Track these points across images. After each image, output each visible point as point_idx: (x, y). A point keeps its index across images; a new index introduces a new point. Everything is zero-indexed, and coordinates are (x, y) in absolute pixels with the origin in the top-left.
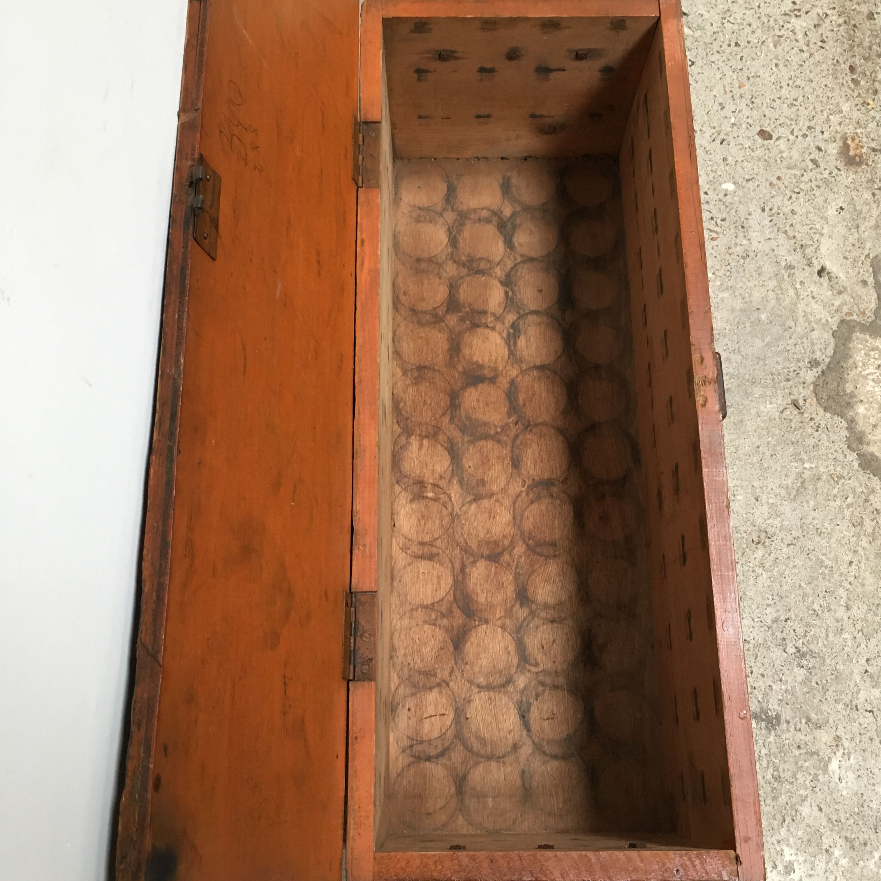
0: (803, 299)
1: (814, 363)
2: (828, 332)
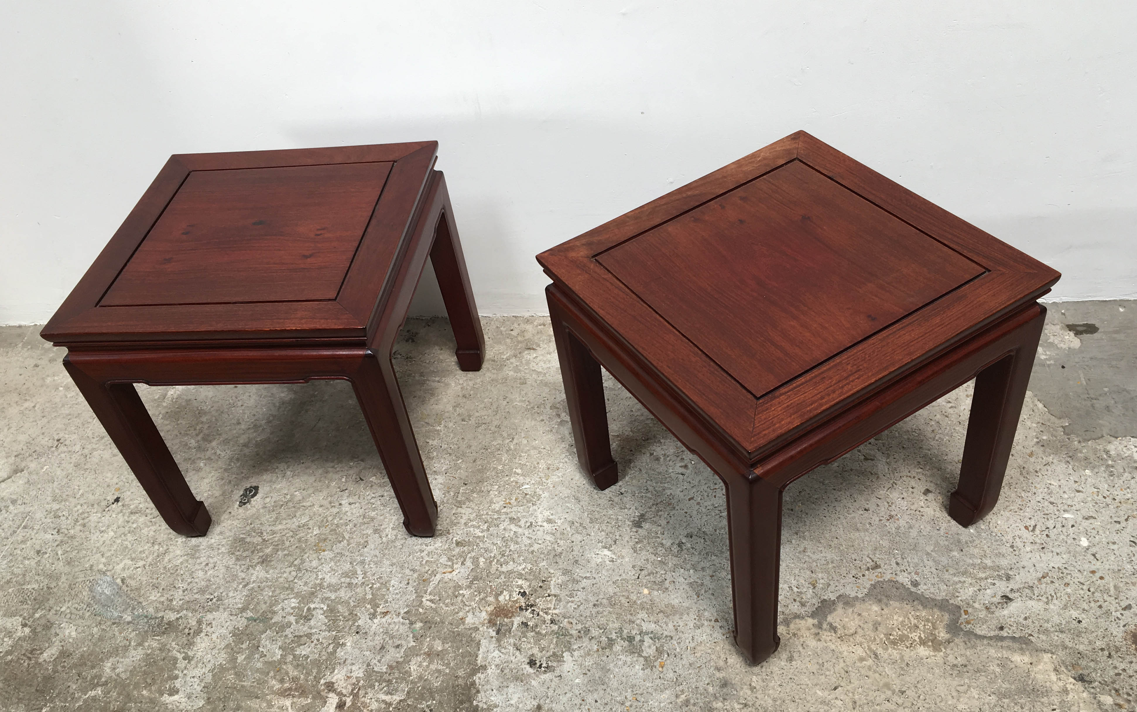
0: (976, 582)
1: (915, 584)
2: (946, 595)
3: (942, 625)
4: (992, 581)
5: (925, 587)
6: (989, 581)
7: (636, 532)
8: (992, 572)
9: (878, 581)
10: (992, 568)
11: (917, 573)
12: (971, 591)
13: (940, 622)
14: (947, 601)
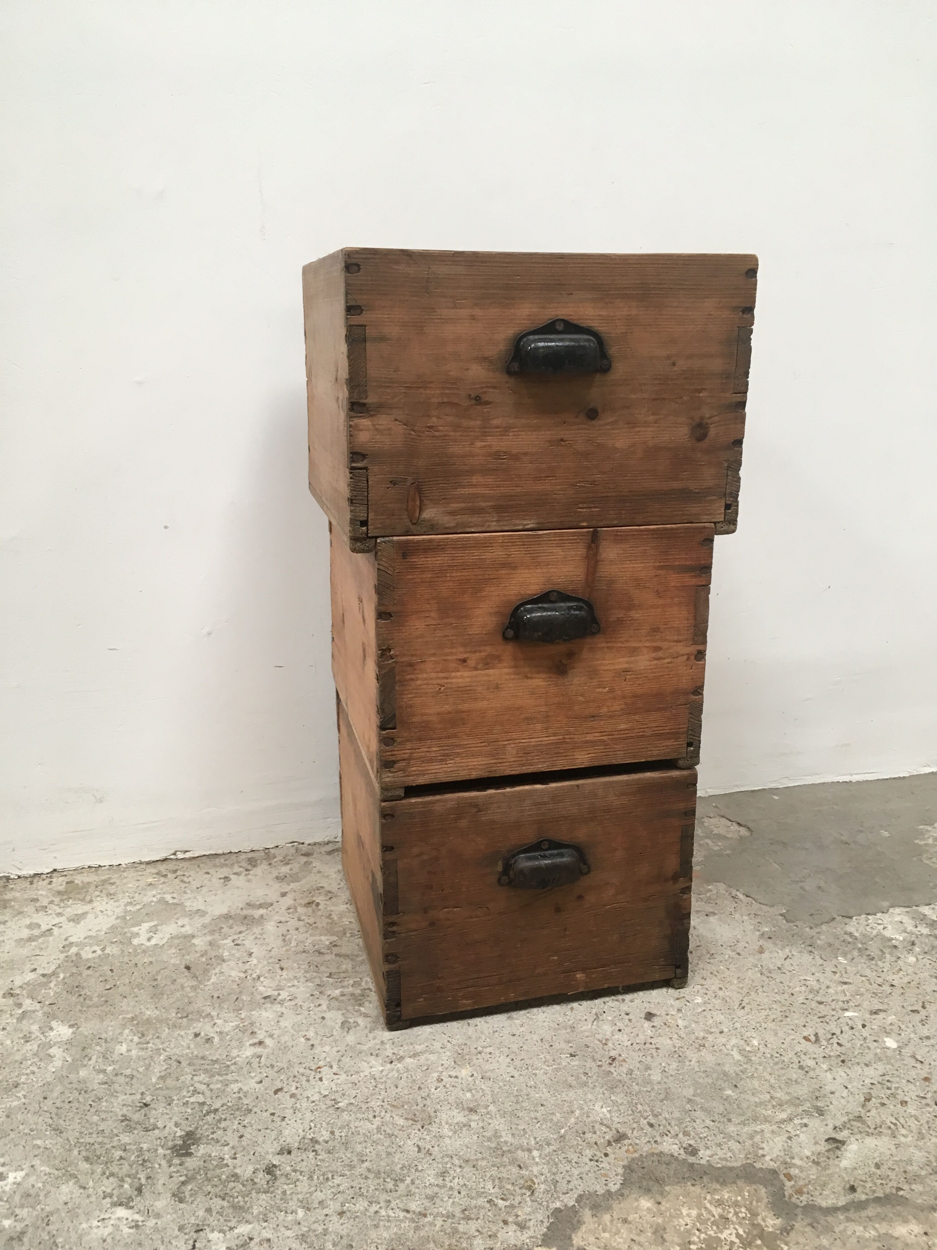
0: (779, 1128)
1: (692, 1151)
2: (746, 1158)
3: (762, 1205)
4: (800, 1121)
5: (708, 1152)
6: (797, 1121)
7: (180, 1165)
8: (793, 1109)
9: (633, 1159)
10: (790, 1103)
11: (686, 1134)
12: (779, 1141)
13: (757, 1202)
14: (751, 1165)
